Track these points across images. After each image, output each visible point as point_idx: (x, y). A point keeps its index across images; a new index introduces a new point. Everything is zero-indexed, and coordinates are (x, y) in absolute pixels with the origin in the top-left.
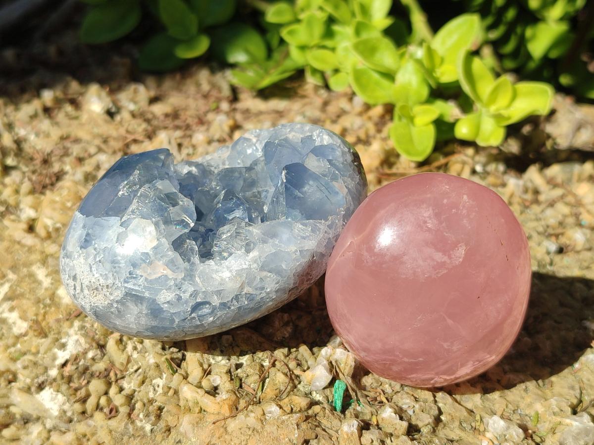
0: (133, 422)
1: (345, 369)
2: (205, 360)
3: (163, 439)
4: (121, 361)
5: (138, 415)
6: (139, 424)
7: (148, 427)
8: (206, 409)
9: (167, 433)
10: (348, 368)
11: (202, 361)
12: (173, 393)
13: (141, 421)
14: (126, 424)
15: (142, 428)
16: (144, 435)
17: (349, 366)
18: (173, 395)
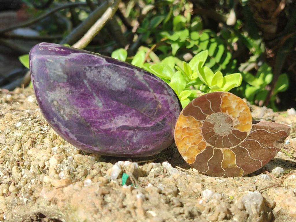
0: (18, 198)
1: (129, 169)
2: (58, 169)
3: (32, 205)
4: (18, 177)
5: (21, 194)
6: (21, 198)
7: (25, 200)
8: (54, 185)
9: (34, 201)
10: (130, 169)
11: (56, 169)
12: (40, 183)
13: (22, 197)
14: (14, 198)
15: (22, 200)
16: (23, 204)
17: (131, 168)
18: (40, 185)
